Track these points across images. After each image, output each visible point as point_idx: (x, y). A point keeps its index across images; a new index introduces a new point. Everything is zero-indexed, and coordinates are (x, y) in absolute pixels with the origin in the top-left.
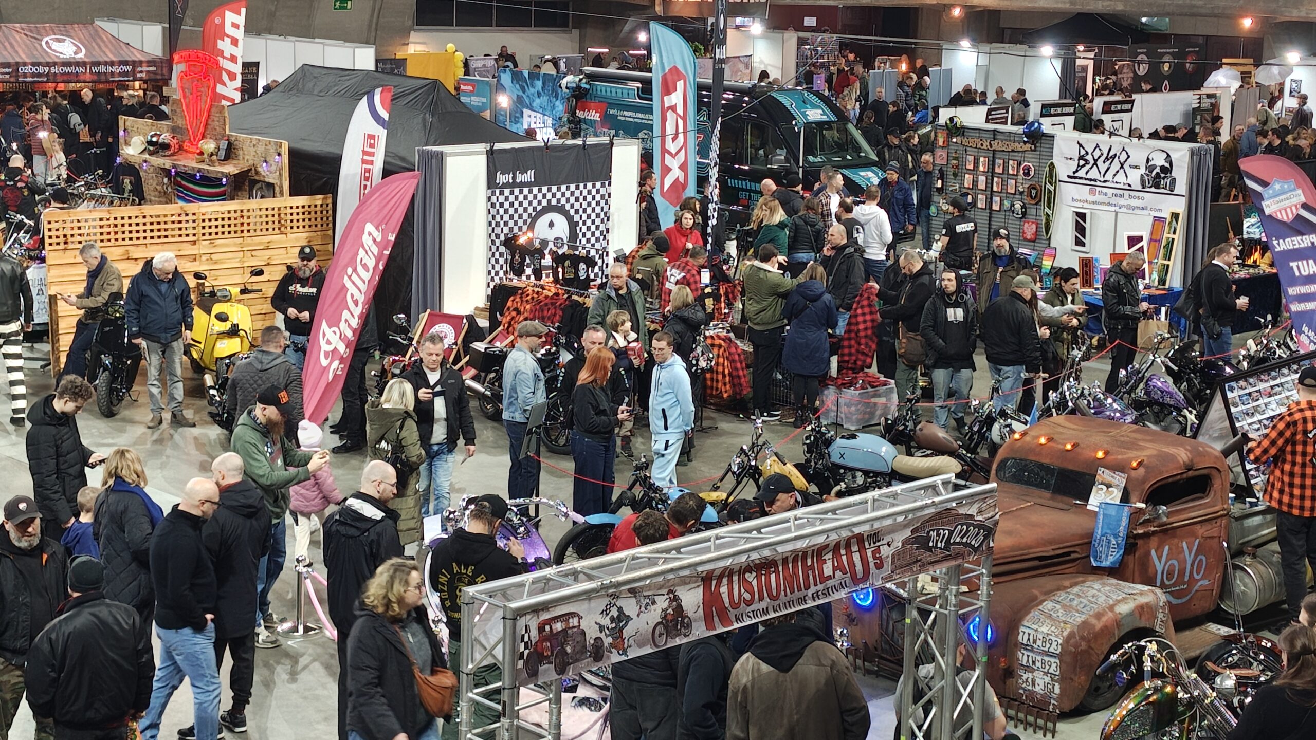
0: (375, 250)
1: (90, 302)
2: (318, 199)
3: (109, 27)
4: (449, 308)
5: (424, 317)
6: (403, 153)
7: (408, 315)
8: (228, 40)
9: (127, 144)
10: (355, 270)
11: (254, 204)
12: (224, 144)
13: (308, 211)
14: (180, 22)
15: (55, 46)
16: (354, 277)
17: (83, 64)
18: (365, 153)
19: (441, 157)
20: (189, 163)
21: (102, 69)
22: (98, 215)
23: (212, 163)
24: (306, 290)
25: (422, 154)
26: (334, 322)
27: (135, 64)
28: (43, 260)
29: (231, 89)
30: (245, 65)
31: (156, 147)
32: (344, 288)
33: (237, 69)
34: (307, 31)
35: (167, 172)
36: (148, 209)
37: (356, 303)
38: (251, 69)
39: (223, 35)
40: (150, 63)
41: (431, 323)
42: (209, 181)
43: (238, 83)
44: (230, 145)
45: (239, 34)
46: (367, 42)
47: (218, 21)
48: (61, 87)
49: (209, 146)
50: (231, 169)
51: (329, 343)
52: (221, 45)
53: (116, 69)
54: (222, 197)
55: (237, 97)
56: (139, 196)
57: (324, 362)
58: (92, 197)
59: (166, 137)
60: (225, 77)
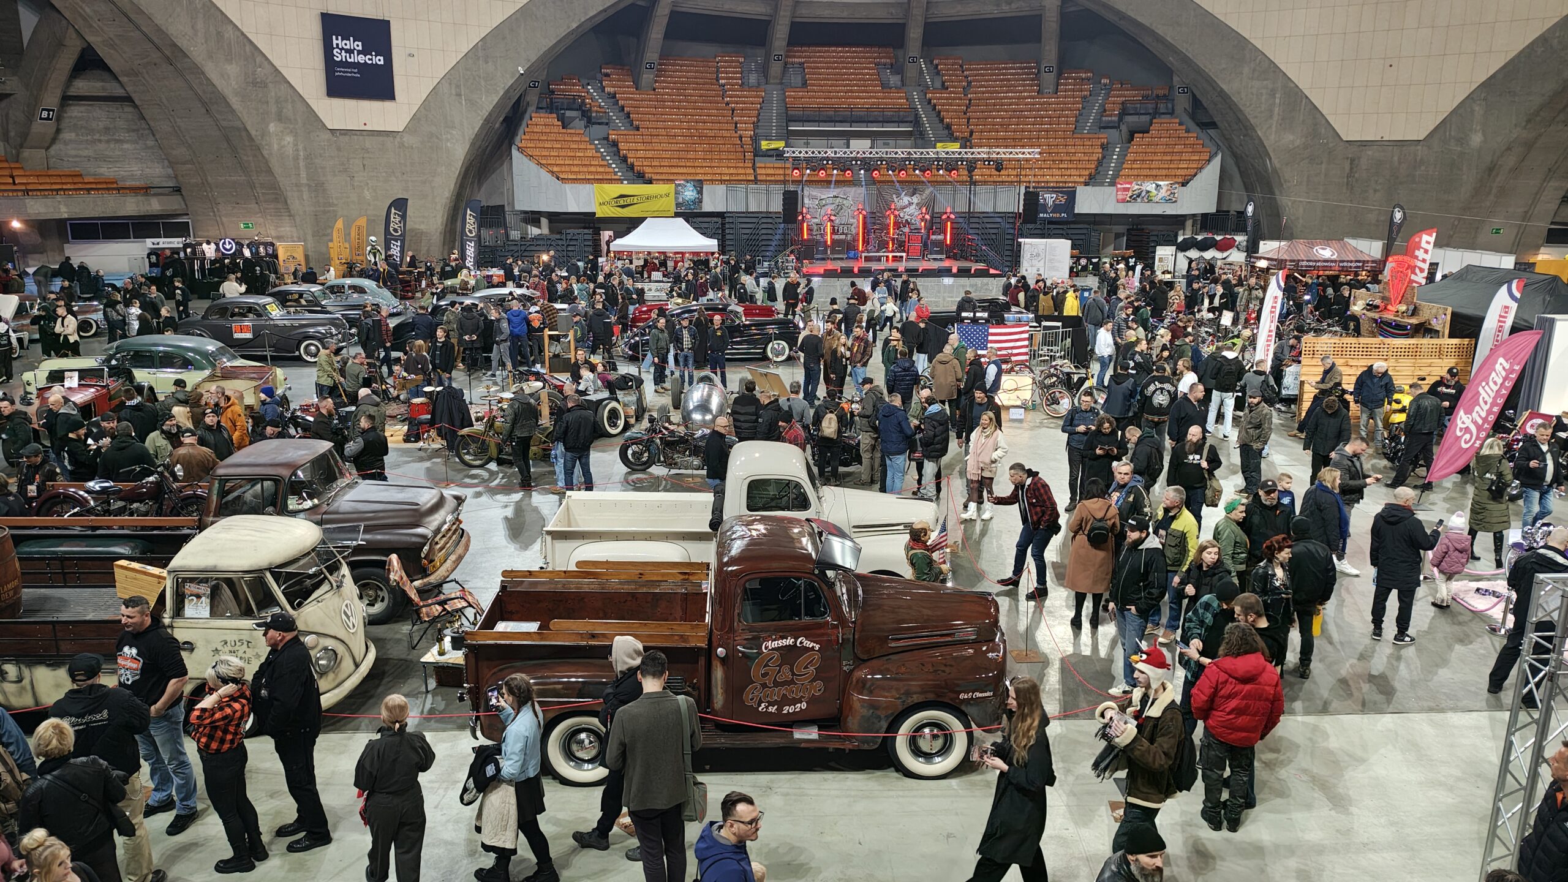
0: (1504, 374)
1: (1322, 386)
2: (1466, 341)
3: (1352, 242)
4: (1544, 409)
5: (1526, 414)
6: (1526, 317)
7: (1515, 412)
8: (1422, 251)
9: (1354, 304)
10: (1487, 384)
11: (1426, 341)
12: (1412, 307)
13: (1458, 347)
14: (1395, 240)
15: (1321, 252)
16: (1487, 388)
17: (1335, 261)
18: (1501, 316)
19: (1553, 321)
20: (1389, 316)
21: (1345, 264)
22: (1333, 341)
23: (1403, 317)
24: (1449, 391)
25: (1540, 319)
26: (1468, 412)
27: (1364, 262)
28: (1299, 362)
29: (1420, 278)
30: (1431, 264)
31: (1371, 307)
32: (1478, 393)
33: (1426, 266)
34: (1472, 246)
35: (1375, 321)
36: (1362, 340)
37: (1486, 403)
38: (1434, 266)
39: (1419, 248)
40: (1373, 262)
41: (1530, 418)
42: (1399, 326)
43: (1425, 274)
44: (1415, 308)
45: (1430, 247)
46: (1510, 252)
47: (1417, 240)
48: (1321, 273)
49: (1403, 308)
50: (1414, 321)
51: (1463, 423)
52: (1417, 253)
53: (1353, 265)
54: (1406, 336)
55: (1423, 282)
56: (1358, 332)
57: (1459, 434)
58: (1331, 332)
59: (1377, 302)
60: (1417, 271)
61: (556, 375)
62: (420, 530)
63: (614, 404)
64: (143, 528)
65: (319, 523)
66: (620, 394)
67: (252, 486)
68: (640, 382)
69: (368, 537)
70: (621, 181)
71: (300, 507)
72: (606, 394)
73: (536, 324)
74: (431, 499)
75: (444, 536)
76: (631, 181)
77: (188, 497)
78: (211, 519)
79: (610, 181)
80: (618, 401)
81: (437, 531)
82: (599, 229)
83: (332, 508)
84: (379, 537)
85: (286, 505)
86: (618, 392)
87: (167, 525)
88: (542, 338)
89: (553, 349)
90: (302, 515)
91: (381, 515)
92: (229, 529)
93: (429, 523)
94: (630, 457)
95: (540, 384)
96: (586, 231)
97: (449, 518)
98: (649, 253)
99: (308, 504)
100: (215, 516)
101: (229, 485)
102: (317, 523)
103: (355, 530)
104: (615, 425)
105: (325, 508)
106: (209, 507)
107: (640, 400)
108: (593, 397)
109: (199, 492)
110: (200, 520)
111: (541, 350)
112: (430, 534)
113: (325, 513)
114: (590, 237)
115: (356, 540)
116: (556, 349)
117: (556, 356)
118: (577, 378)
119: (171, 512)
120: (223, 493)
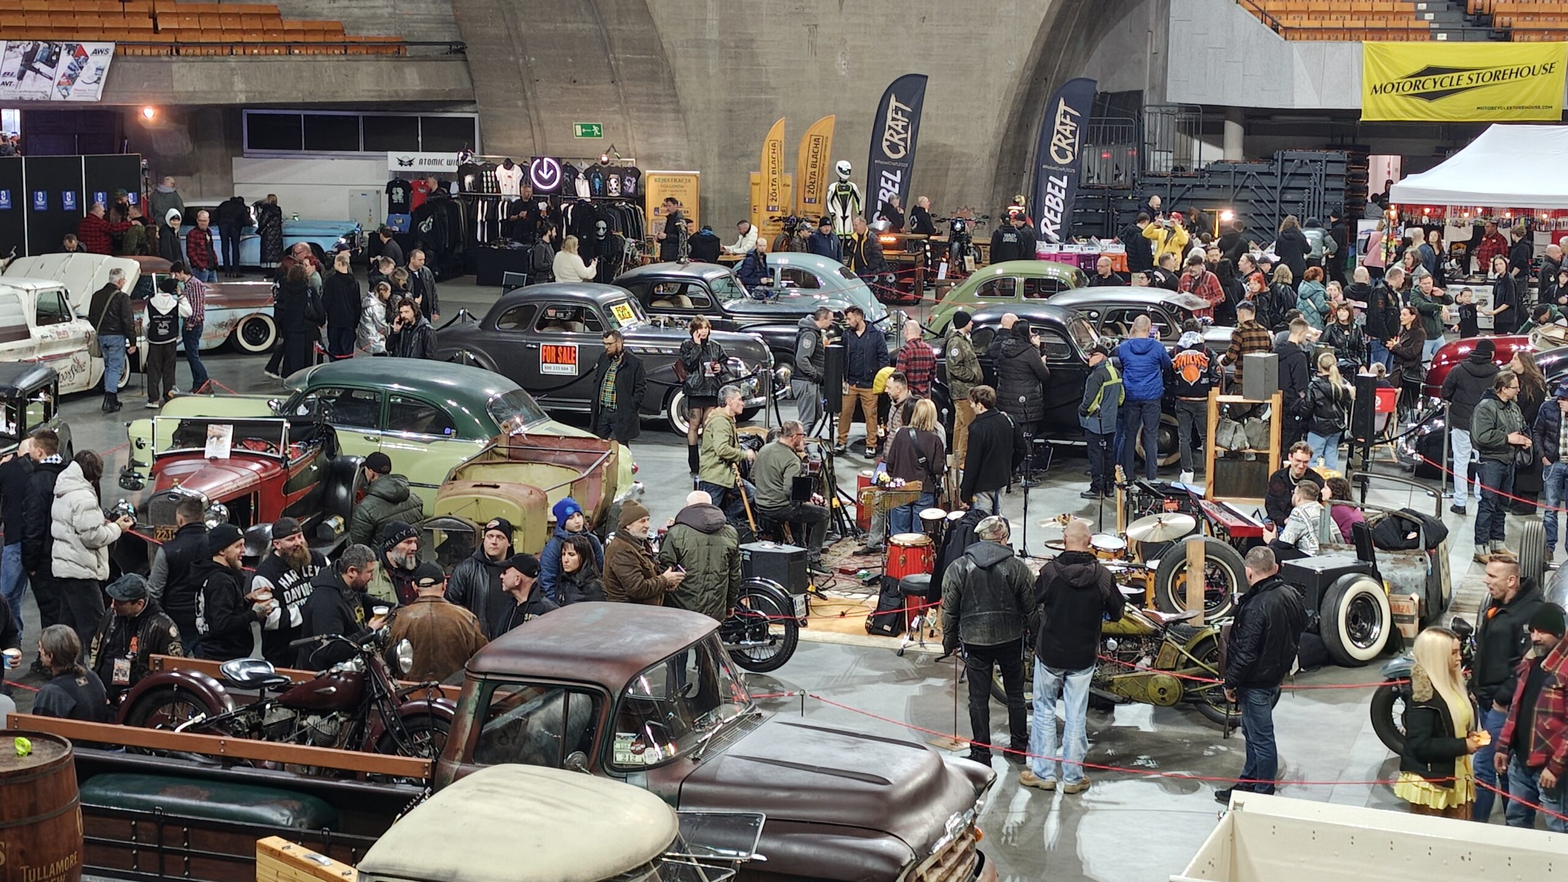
61: (1228, 502)
62: (885, 844)
63: (1366, 584)
64: (322, 772)
65: (675, 800)
66: (1384, 561)
67: (547, 701)
68: (1436, 534)
69: (772, 845)
70: (1430, 34)
71: (638, 759)
72: (1347, 557)
73: (1192, 375)
74: (918, 772)
75: (937, 865)
76: (1457, 35)
77: (418, 713)
78: (456, 766)
79: (1404, 33)
80: (1378, 578)
81: (924, 851)
82: (1368, 150)
83: (703, 770)
84: (796, 849)
85: (610, 752)
86: (1379, 554)
87: (370, 770)
88: (1200, 413)
89: (1226, 438)
90: (640, 778)
91: (805, 796)
92: (490, 792)
93: (908, 828)
94: (1398, 721)
95: (1187, 521)
96: (1333, 155)
97: (954, 822)
98: (1488, 211)
99: (654, 754)
100: (465, 760)
101: (500, 694)
102: (668, 800)
103: (746, 824)
104: (1365, 637)
105: (688, 767)
106: (454, 739)
107: (1434, 581)
108: (1316, 562)
109: (439, 704)
110: (434, 765)
111: (1197, 440)
112: (907, 857)
113: (688, 779)
114: (1341, 169)
115: (747, 849)
116: (1236, 438)
117: (1233, 456)
118: (1280, 511)
119: (379, 743)
120: (487, 711)
